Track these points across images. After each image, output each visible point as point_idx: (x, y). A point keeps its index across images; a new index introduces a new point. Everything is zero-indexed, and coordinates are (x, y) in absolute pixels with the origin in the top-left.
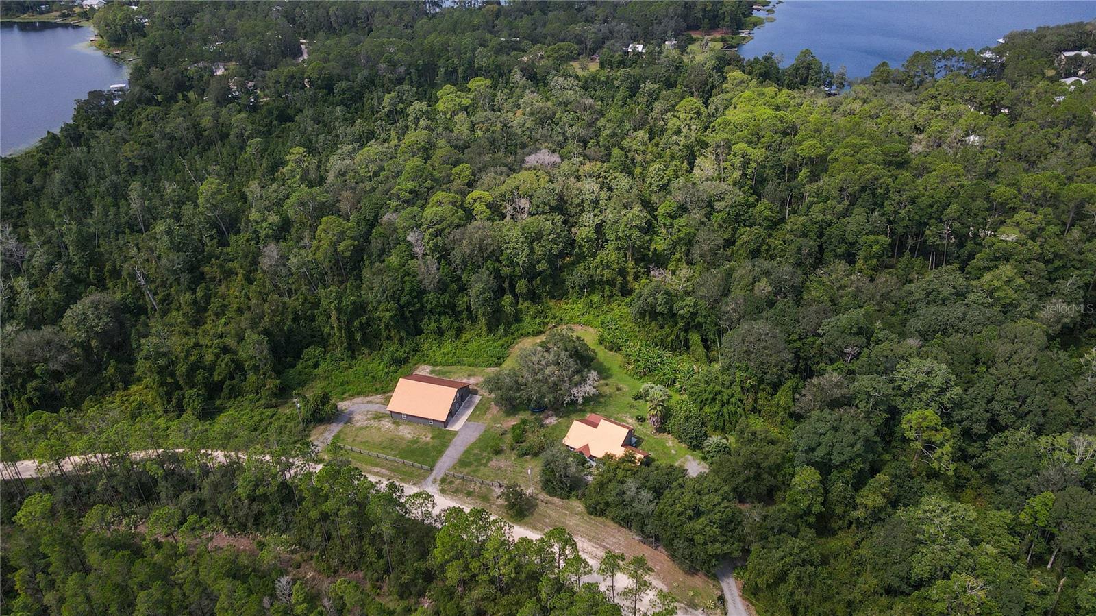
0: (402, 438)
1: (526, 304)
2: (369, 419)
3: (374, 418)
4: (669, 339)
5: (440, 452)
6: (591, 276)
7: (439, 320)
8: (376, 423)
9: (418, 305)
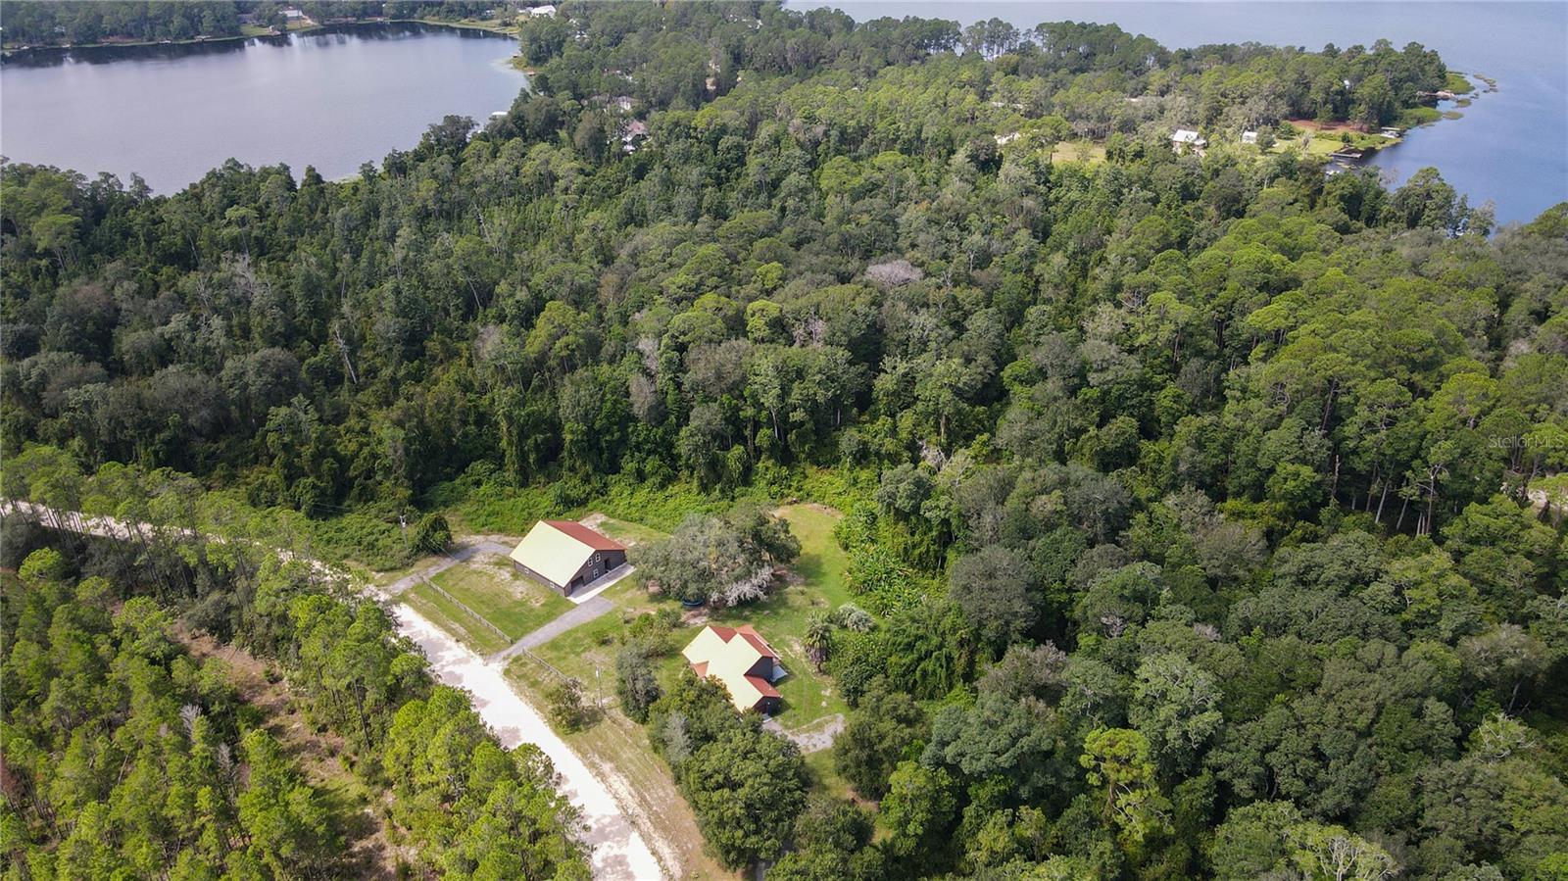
0: (509, 595)
1: (770, 463)
2: (489, 563)
3: (496, 564)
4: (917, 552)
5: (540, 624)
6: (865, 443)
7: (644, 461)
8: (491, 570)
9: (617, 435)
